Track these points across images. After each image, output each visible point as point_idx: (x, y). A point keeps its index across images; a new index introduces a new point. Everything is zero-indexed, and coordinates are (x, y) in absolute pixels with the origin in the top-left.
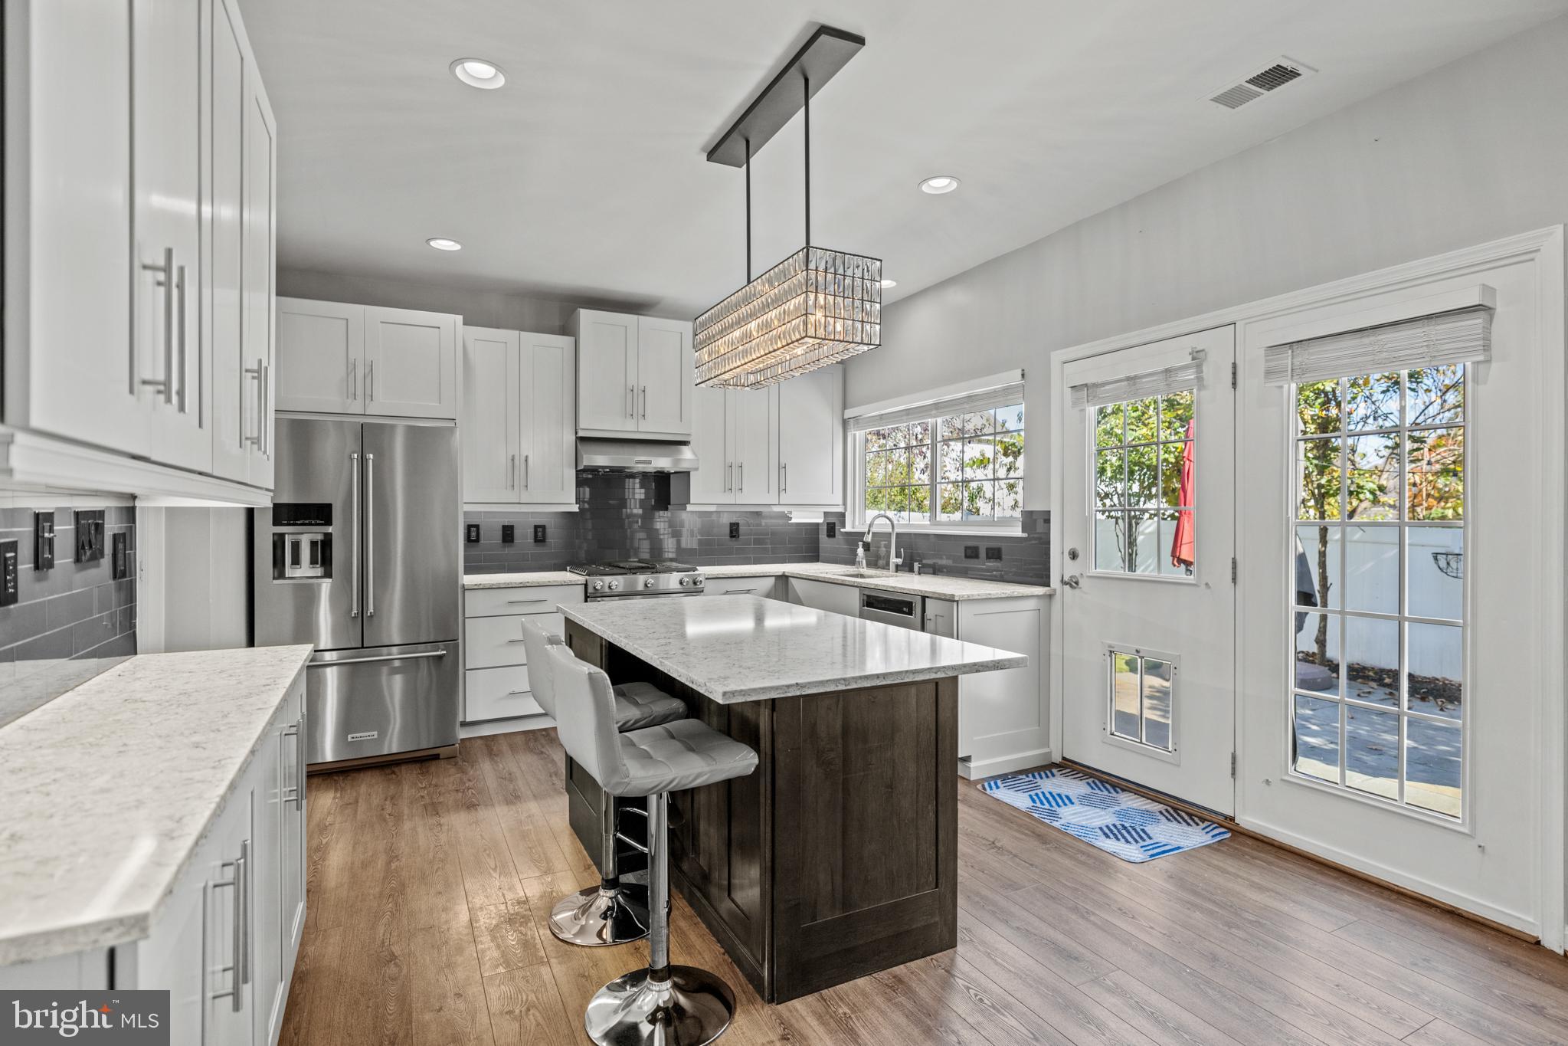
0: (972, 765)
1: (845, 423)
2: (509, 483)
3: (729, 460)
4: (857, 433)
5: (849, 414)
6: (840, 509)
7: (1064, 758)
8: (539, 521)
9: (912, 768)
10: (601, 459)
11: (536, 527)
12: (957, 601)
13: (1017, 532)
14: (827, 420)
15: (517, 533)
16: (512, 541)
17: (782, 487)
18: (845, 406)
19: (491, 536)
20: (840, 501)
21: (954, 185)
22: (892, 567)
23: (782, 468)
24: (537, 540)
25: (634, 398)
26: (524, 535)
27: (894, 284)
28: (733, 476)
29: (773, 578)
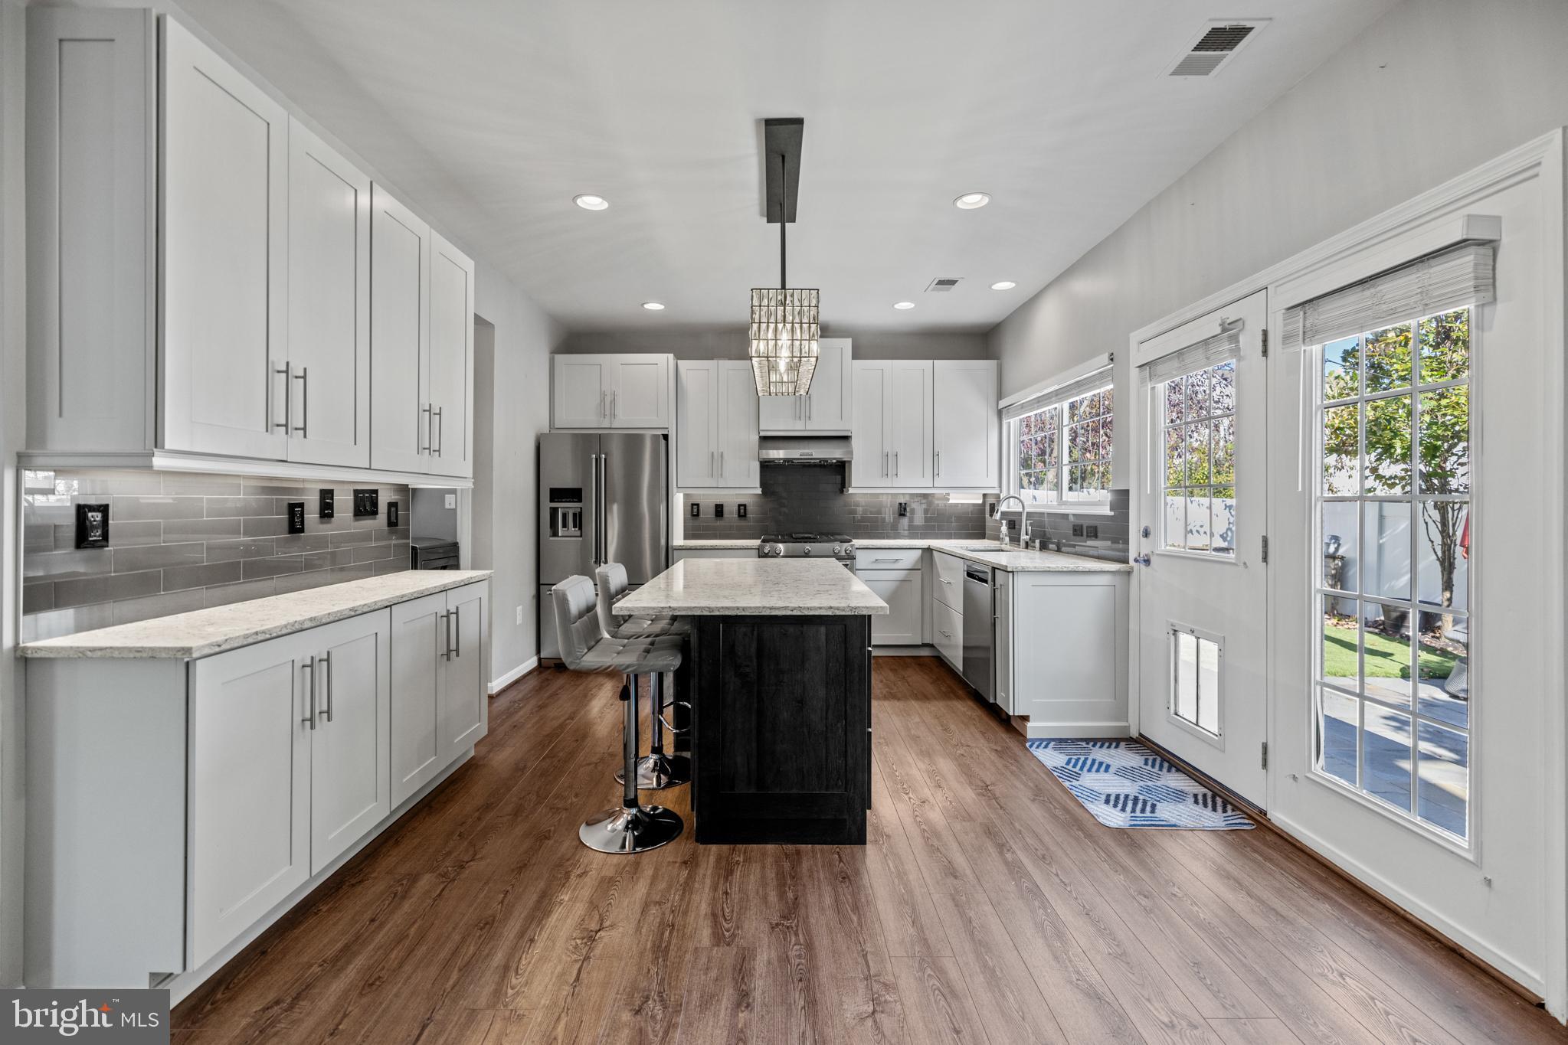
0: (1029, 725)
1: (1000, 413)
2: (710, 472)
3: (887, 449)
4: (1012, 421)
5: (1003, 404)
6: (996, 491)
7: (1141, 734)
8: (742, 501)
9: (822, 692)
10: (778, 454)
11: (739, 506)
12: (1013, 572)
13: (1106, 511)
14: (981, 410)
15: (726, 509)
16: (722, 515)
17: (936, 472)
18: (1000, 396)
19: (707, 511)
20: (996, 484)
21: (986, 200)
22: (1022, 543)
23: (935, 455)
24: (740, 516)
25: (802, 403)
26: (730, 511)
27: (1014, 285)
28: (888, 462)
29: (920, 550)
